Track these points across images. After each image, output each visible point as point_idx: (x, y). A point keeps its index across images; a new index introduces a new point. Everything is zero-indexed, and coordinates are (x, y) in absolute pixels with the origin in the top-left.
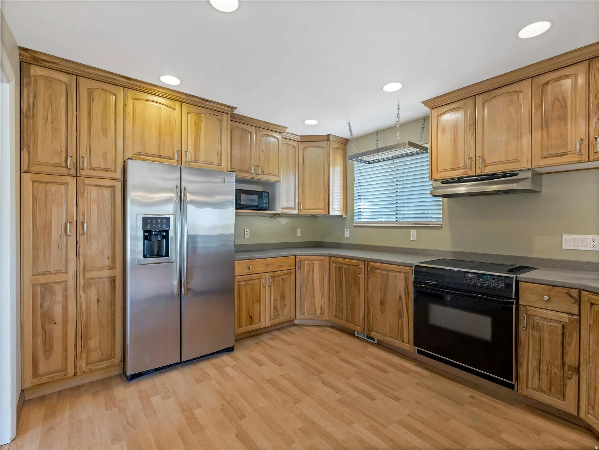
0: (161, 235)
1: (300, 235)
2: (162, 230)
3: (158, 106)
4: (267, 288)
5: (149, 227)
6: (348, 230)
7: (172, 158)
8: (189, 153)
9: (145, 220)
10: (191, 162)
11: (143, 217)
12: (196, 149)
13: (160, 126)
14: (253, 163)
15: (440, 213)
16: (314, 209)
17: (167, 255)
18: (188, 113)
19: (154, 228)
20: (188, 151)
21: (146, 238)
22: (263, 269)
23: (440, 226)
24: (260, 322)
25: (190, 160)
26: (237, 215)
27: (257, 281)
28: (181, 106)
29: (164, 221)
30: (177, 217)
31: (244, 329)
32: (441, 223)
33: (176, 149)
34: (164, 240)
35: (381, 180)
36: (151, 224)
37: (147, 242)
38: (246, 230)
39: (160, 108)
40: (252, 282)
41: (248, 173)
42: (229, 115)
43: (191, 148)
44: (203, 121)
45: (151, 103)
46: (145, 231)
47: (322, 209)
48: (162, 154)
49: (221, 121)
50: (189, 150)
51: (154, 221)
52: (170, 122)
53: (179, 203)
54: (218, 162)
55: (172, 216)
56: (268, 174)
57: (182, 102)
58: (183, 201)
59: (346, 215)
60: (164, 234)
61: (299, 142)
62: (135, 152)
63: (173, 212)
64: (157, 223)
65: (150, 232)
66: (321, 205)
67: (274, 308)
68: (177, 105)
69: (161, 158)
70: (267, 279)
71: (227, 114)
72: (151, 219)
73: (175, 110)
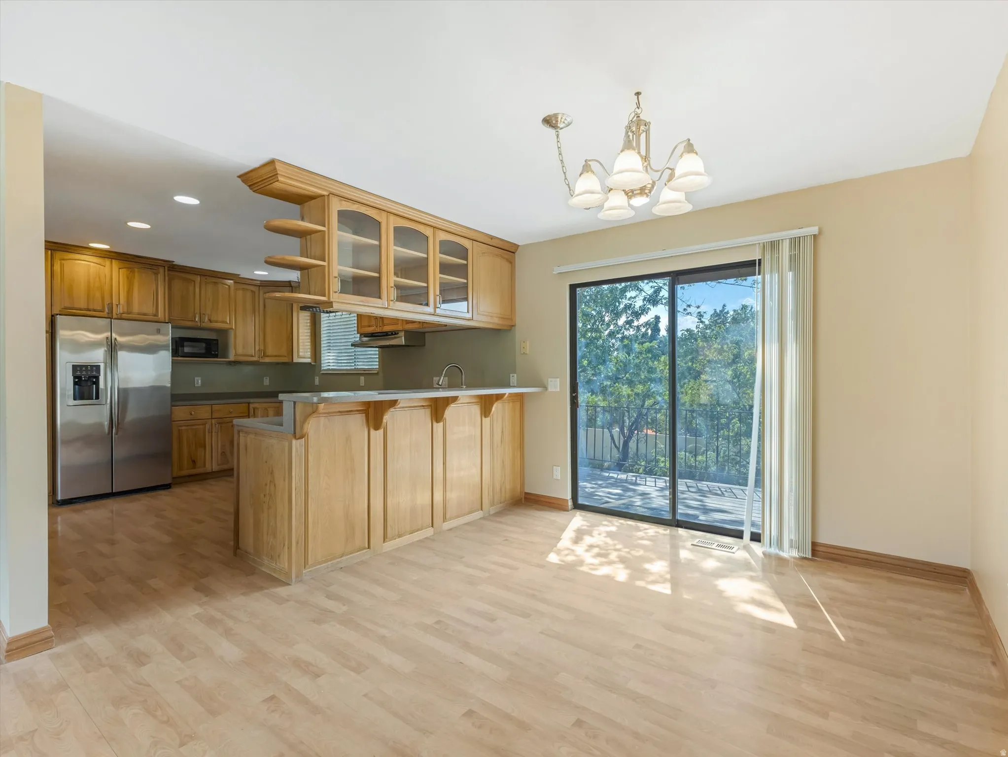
0: (91, 381)
1: (268, 384)
2: (92, 377)
3: (87, 264)
4: (213, 434)
5: (78, 373)
6: (318, 377)
7: (102, 311)
8: (121, 306)
9: (75, 368)
10: (122, 313)
11: (73, 365)
12: (129, 302)
13: (89, 282)
14: (197, 311)
15: (376, 361)
16: (276, 356)
17: (97, 397)
18: (120, 269)
19: (84, 375)
20: (119, 304)
21: (75, 383)
22: (208, 415)
23: (376, 372)
24: (205, 466)
25: (121, 312)
26: (174, 363)
27: (201, 427)
28: (111, 263)
29: (94, 368)
30: (107, 365)
31: (185, 472)
32: (377, 370)
33: (107, 301)
34: (94, 386)
35: (341, 332)
36: (81, 371)
37: (77, 386)
38: (196, 378)
39: (89, 265)
40: (194, 427)
41: (192, 321)
42: (166, 267)
43: (122, 301)
44: (136, 274)
45: (79, 262)
46: (75, 377)
47: (286, 357)
48: (91, 307)
49: (156, 274)
50: (121, 303)
51: (84, 369)
52: (99, 278)
53: (109, 353)
54: (154, 313)
55: (103, 364)
56: (216, 322)
57: (112, 259)
58: (114, 349)
59: (315, 362)
60: (94, 380)
61: (259, 286)
62: (63, 307)
63: (104, 360)
64: (87, 370)
65: (79, 378)
66: (284, 351)
67: (221, 454)
68: (107, 262)
69: (90, 311)
70: (214, 425)
71: (164, 267)
72: (81, 366)
73: (105, 266)
